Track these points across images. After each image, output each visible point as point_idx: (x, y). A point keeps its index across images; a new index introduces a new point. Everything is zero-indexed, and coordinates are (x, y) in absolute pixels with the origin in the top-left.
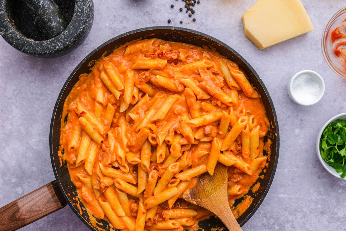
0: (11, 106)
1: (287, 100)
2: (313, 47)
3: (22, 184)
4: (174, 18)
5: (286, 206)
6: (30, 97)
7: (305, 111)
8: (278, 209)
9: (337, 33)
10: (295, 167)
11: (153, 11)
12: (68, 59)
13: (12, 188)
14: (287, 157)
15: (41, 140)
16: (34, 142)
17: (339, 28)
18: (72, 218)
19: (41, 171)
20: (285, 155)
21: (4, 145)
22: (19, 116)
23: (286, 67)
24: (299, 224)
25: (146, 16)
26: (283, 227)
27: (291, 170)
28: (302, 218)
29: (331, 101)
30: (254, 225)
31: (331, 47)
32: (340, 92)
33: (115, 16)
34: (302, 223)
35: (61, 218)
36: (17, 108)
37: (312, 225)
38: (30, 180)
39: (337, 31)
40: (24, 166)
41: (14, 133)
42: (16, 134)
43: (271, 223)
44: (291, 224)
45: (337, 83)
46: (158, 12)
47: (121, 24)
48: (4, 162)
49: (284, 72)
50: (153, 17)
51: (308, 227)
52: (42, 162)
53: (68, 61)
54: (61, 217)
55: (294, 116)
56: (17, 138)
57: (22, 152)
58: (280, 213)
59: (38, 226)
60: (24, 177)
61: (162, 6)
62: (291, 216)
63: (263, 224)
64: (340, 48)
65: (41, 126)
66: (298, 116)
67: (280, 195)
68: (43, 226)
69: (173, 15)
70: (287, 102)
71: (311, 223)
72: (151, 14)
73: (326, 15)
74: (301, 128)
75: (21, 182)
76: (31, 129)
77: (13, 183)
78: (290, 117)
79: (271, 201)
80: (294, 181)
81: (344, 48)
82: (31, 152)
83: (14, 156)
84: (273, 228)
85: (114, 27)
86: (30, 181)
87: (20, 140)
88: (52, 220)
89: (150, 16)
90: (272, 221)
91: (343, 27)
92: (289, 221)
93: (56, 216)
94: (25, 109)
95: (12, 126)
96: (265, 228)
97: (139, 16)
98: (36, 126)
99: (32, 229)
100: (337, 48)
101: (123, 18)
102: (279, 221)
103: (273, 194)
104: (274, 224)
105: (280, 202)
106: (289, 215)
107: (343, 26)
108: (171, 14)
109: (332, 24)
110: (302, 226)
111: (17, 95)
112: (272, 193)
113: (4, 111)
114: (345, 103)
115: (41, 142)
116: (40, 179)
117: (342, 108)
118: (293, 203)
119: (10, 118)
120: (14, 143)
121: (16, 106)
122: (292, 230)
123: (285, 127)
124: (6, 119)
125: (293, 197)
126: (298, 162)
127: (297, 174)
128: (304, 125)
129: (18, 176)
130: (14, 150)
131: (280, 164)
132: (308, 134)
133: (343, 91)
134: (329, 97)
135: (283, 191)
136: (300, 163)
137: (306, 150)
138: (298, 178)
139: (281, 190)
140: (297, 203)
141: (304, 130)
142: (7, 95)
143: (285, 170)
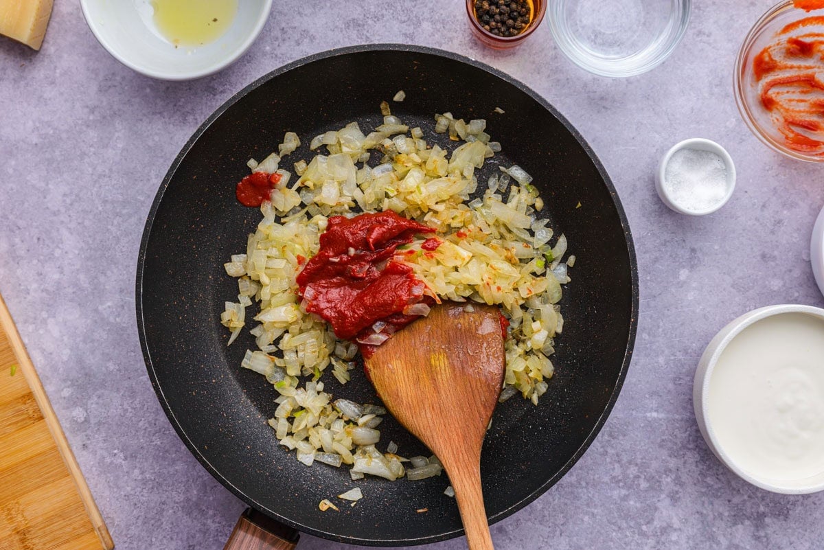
0: (58, 230)
1: (660, 208)
2: (716, 90)
3: (84, 401)
4: (413, 33)
5: (664, 438)
6: (100, 208)
7: (700, 229)
8: (645, 445)
9: (767, 59)
10: (680, 351)
12: (182, 124)
13: (64, 409)
14: (663, 331)
15: (126, 303)
16: (109, 307)
17: (770, 47)
18: (195, 474)
19: (127, 370)
20: (659, 327)
21: (44, 315)
22: (77, 252)
23: (657, 136)
24: (691, 476)
25: (351, 28)
26: (658, 484)
27: (672, 358)
28: (697, 462)
29: (756, 207)
30: (594, 479)
31: (754, 91)
32: (775, 189)
33: (283, 29)
34: (699, 475)
35: (171, 473)
36: (71, 233)
37: (719, 477)
38: (103, 391)
39: (766, 55)
40: (88, 362)
41: (65, 288)
42: (70, 290)
43: (631, 476)
44: (673, 476)
45: (767, 168)
46: (378, 20)
47: (298, 47)
48: (45, 353)
49: (654, 146)
50: (368, 31)
51: (712, 483)
52: (128, 352)
53: (183, 130)
54: (172, 470)
55: (676, 241)
56: (71, 300)
57: (85, 330)
58: (650, 452)
59: (122, 493)
60: (89, 384)
61: (386, 7)
62: (675, 459)
63: (614, 478)
64: (772, 93)
65: (125, 272)
66: (684, 241)
67: (649, 415)
68: (133, 492)
69: (409, 25)
70: (662, 211)
71: (718, 475)
72: (364, 25)
73: (740, 22)
74: (692, 267)
75: (82, 396)
76: (102, 279)
77: (64, 398)
78: (668, 244)
79: (630, 428)
80: (680, 382)
81: (780, 91)
82: (104, 330)
84: (636, 485)
85: (283, 54)
86: (103, 393)
87: (79, 304)
88: (153, 478)
89: (359, 28)
90: (633, 471)
91: (779, 46)
92: (670, 471)
93: (160, 469)
94: (90, 236)
95: (61, 273)
96: (619, 487)
97: (336, 29)
98: (113, 272)
99: (108, 499)
100: (766, 92)
101: (302, 35)
102: (647, 470)
103: (634, 412)
104: (638, 477)
105: (649, 429)
106: (670, 456)
107: (778, 44)
108: (405, 24)
109: (754, 42)
110: (699, 481)
111: (71, 204)
112: (633, 410)
113: (44, 240)
114: (785, 212)
115: (125, 308)
116: (125, 389)
117: (778, 223)
118: (677, 430)
119: (56, 255)
120: (65, 310)
121: (70, 229)
122: (676, 489)
123: (657, 265)
124: (47, 258)
125: (677, 417)
126: (687, 342)
127: (685, 367)
128: (699, 260)
129: (76, 384)
130: (65, 325)
131: (648, 346)
132: (707, 280)
133: (781, 186)
134: (751, 198)
135: (656, 405)
136: (692, 343)
137: (705, 315)
138: (687, 376)
139: (652, 403)
140: (686, 431)
141: (699, 271)
142: (49, 205)
143: (660, 359)
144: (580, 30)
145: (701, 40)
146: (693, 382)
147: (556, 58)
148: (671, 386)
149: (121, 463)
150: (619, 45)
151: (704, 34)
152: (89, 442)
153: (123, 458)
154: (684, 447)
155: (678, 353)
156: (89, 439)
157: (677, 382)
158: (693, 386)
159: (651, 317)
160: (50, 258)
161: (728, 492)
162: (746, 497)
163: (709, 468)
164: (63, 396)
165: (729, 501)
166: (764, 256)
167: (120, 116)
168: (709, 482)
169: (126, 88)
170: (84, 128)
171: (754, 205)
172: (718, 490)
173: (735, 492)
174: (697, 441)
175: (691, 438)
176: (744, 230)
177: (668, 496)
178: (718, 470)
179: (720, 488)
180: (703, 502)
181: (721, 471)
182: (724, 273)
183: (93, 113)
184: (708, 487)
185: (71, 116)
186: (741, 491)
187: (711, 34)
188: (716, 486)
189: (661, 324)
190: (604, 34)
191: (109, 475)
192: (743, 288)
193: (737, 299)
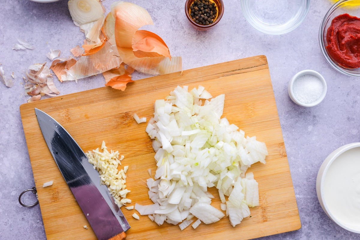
0: (7, 115)
4: (177, 15)
5: (302, 207)
10: (309, 165)
11: (154, 8)
13: (12, 201)
14: (301, 156)
20: (299, 154)
21: (2, 156)
22: (16, 125)
24: (316, 225)
27: (306, 168)
28: (319, 218)
29: (344, 95)
32: (353, 86)
34: (320, 224)
36: (14, 116)
37: (329, 225)
40: (24, 178)
41: (11, 143)
42: (14, 144)
44: (308, 225)
46: (159, 9)
48: (3, 174)
49: (294, 67)
50: (154, 15)
51: (326, 228)
55: (307, 112)
56: (15, 149)
57: (22, 163)
61: (163, 3)
62: (308, 217)
66: (310, 112)
69: (175, 11)
72: (152, 12)
74: (314, 124)
77: (13, 196)
78: (302, 114)
80: (309, 180)
83: (12, 167)
87: (18, 150)
92: (306, 223)
95: (9, 135)
106: (306, 216)
108: (172, 11)
111: (13, 102)
114: (358, 97)
117: (355, 102)
118: (309, 203)
119: (7, 127)
120: (12, 153)
121: (13, 114)
122: (309, 231)
123: (297, 124)
124: (2, 129)
125: (309, 197)
126: (312, 160)
127: (312, 173)
128: (317, 121)
129: (18, 189)
130: (12, 161)
131: (294, 163)
132: (321, 131)
133: (356, 85)
134: (342, 90)
135: (299, 192)
136: (315, 161)
137: (321, 147)
138: (313, 177)
139: (297, 190)
140: (313, 203)
141: (318, 126)
142: (3, 103)
143: (299, 170)
144: (257, 11)
145: (316, 15)
146: (316, 180)
147: (246, 25)
148: (305, 182)
149: (41, 227)
150: (276, 19)
151: (317, 12)
152: (25, 217)
153: (42, 224)
154: (313, 211)
155: (308, 166)
156: (25, 215)
157: (308, 180)
158: (316, 182)
159: (295, 149)
160: (4, 128)
161: (334, 232)
162: (343, 234)
163: (325, 221)
164: (12, 195)
165: (335, 236)
166: (348, 118)
167: (35, 59)
168: (325, 228)
169: (38, 45)
170: (18, 65)
171: (343, 94)
172: (329, 231)
173: (337, 232)
174: (319, 208)
175: (316, 207)
176: (339, 106)
177: (305, 235)
178: (329, 222)
179: (330, 231)
180: (322, 237)
181: (331, 222)
182: (330, 127)
183: (22, 57)
184: (324, 230)
185: (12, 60)
186: (340, 232)
187: (320, 12)
188: (328, 230)
189: (300, 152)
190: (269, 13)
191: (35, 232)
192: (339, 134)
193: (336, 139)
